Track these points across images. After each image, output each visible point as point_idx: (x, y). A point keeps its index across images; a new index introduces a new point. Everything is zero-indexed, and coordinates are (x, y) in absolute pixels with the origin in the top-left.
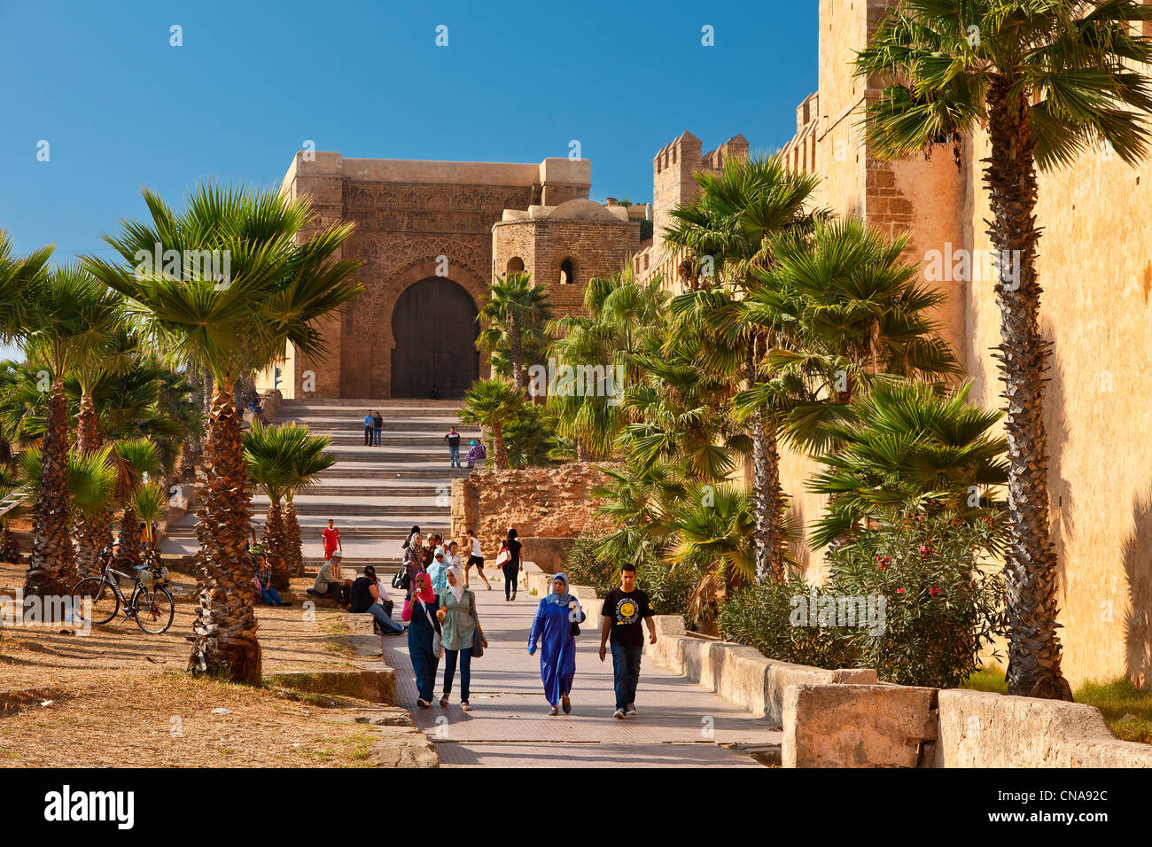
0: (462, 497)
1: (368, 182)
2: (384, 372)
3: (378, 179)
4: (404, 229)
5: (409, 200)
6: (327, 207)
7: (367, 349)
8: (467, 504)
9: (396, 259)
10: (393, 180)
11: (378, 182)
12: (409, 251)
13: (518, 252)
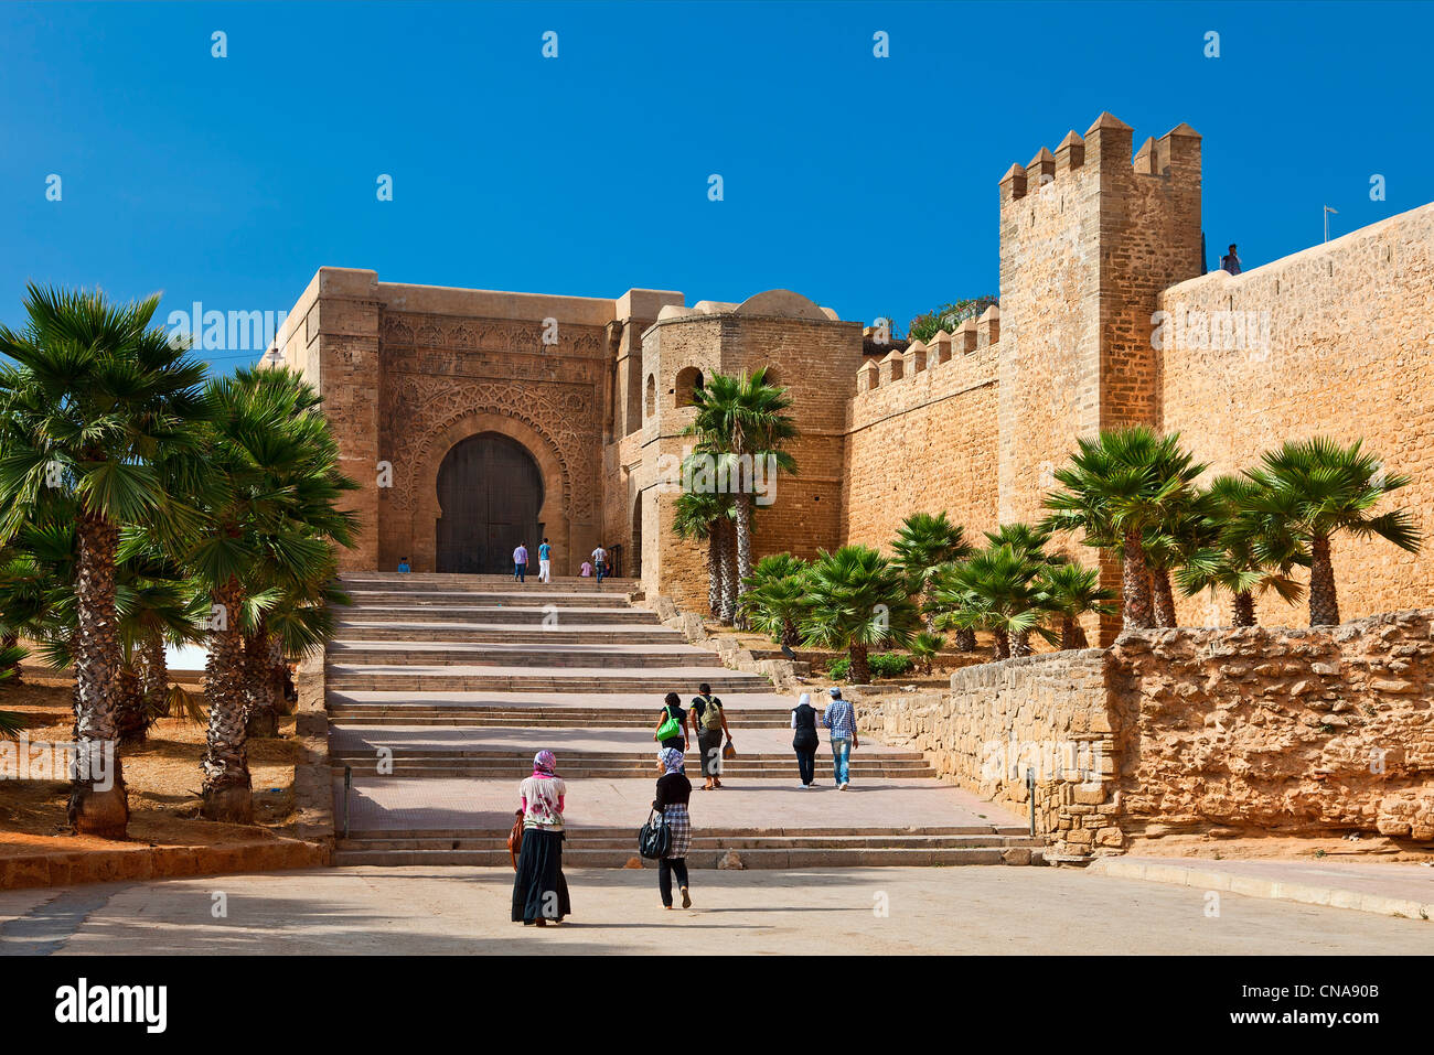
0: (1101, 691)
1: (407, 313)
2: (427, 546)
3: (418, 310)
4: (452, 372)
5: (456, 338)
6: (359, 338)
7: (407, 517)
8: (1112, 707)
9: (441, 408)
10: (437, 312)
11: (419, 314)
12: (458, 399)
13: (693, 359)
